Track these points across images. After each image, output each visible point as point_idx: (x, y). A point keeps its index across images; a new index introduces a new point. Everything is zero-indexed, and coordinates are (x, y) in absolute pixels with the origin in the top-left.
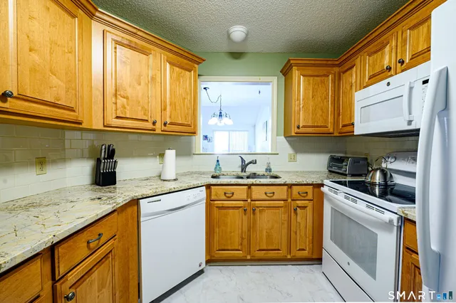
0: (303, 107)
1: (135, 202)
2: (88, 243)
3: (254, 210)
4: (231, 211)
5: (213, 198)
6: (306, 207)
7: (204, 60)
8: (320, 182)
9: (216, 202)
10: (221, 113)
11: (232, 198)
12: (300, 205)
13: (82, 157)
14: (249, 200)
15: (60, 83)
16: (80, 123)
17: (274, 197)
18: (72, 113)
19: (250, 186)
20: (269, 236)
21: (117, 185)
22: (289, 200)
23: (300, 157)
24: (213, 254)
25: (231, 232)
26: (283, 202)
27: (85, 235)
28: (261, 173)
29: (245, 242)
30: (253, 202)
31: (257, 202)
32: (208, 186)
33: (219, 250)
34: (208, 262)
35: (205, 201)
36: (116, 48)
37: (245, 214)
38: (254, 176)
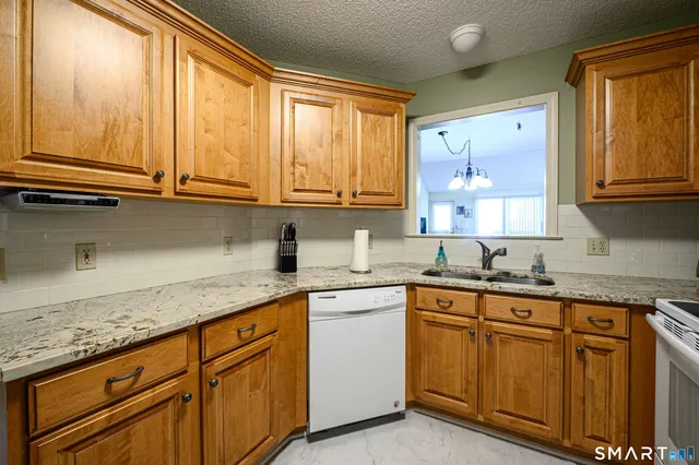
0: (612, 142)
1: (303, 295)
2: (239, 332)
3: (489, 338)
4: (447, 331)
5: (419, 305)
6: (612, 351)
7: (414, 95)
8: (649, 303)
9: (424, 313)
10: (469, 169)
11: (450, 310)
12: (592, 345)
13: (267, 238)
14: (481, 318)
15: (233, 158)
16: (256, 200)
17: (531, 320)
18: (246, 190)
19: (481, 293)
20: (520, 391)
21: (298, 273)
22: (568, 331)
23: (617, 247)
24: (418, 394)
25: (447, 367)
26: (550, 332)
27: (235, 323)
28: (522, 274)
29: (473, 389)
30: (488, 323)
31: (494, 324)
32: (411, 287)
33: (428, 391)
34: (410, 405)
35: (405, 308)
36: (294, 107)
37: (473, 341)
38: (506, 276)
